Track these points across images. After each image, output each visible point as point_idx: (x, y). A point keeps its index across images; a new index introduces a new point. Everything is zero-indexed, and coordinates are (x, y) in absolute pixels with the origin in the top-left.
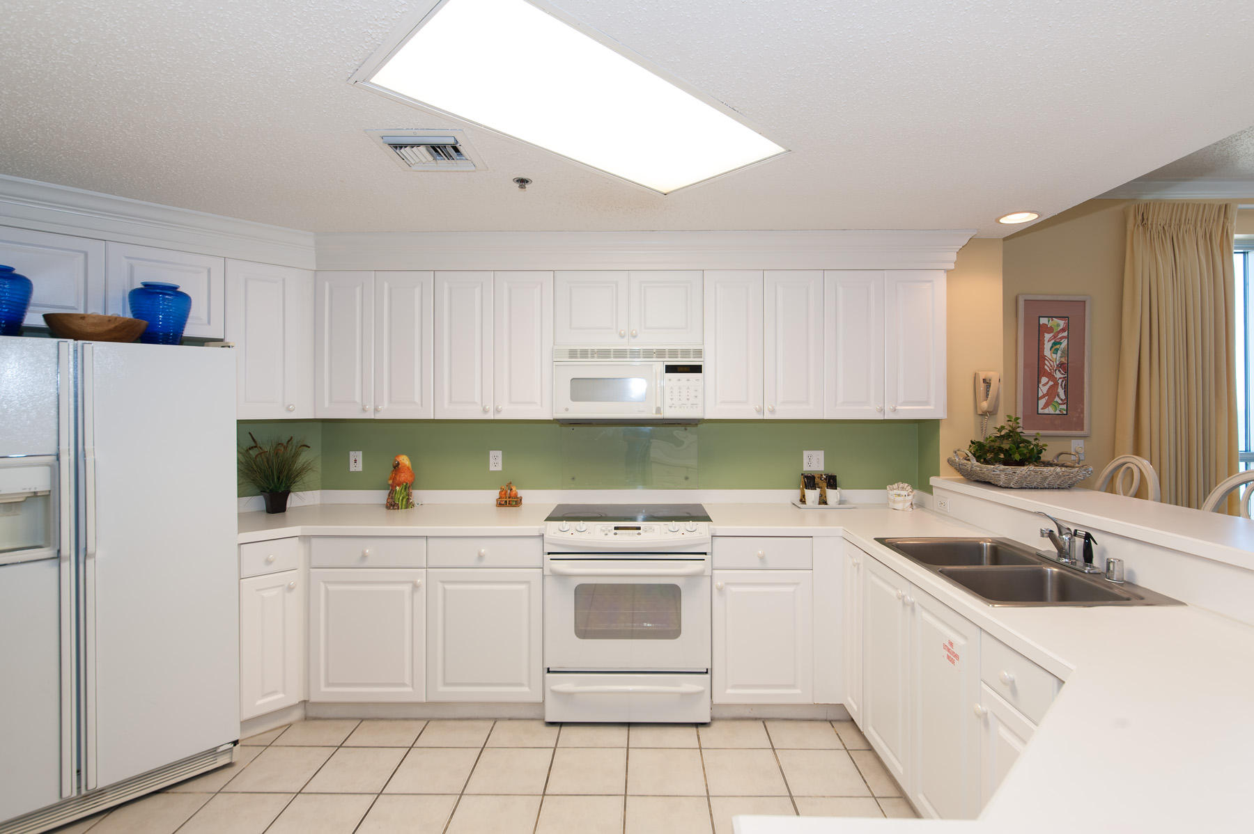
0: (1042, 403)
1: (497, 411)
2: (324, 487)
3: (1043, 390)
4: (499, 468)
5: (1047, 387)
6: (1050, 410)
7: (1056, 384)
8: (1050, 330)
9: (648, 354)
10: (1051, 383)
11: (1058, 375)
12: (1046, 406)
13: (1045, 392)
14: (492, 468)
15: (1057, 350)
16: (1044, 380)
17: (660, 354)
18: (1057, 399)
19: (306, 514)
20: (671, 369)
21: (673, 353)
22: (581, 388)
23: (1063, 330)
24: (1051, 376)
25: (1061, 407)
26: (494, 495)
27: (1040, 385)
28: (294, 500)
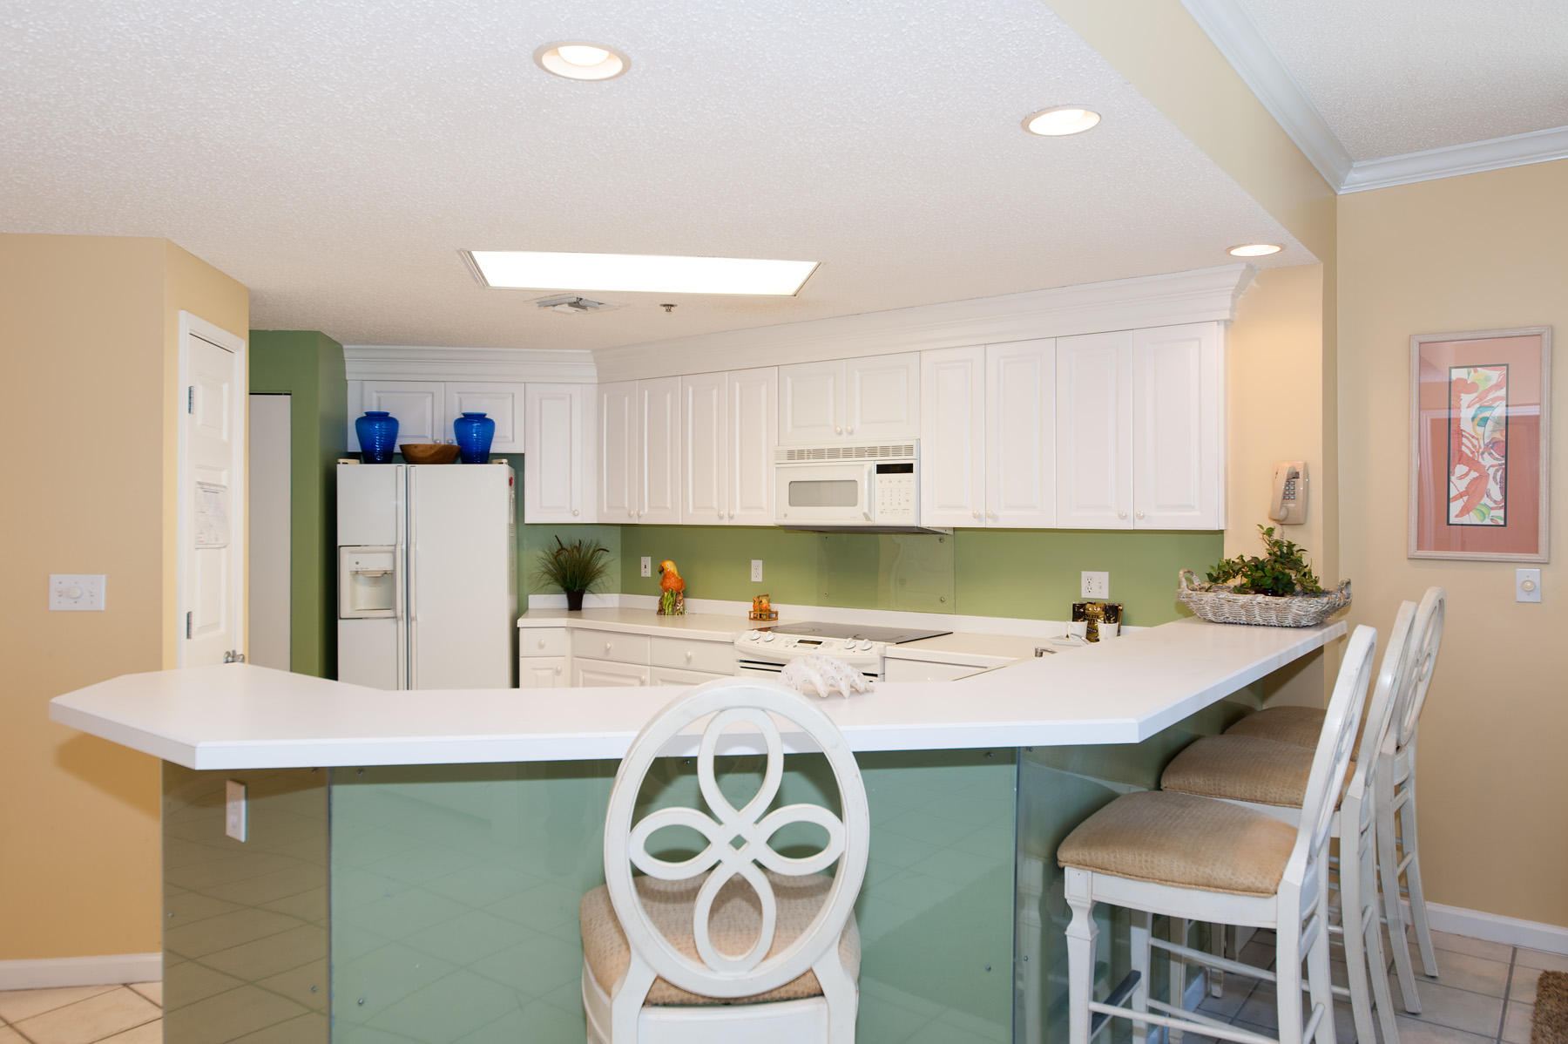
0: (1456, 507)
1: (731, 518)
2: (624, 591)
3: (1458, 485)
4: (760, 579)
5: (1467, 481)
6: (1472, 518)
7: (1483, 477)
8: (1472, 388)
9: (861, 452)
10: (1474, 474)
11: (1487, 461)
12: (1465, 510)
13: (1462, 489)
14: (754, 579)
15: (1485, 420)
16: (1460, 469)
17: (872, 452)
18: (1485, 500)
19: (602, 613)
20: (882, 469)
21: (885, 451)
22: (800, 492)
23: (1497, 387)
24: (1472, 463)
25: (1493, 513)
27: (1453, 478)
28: (589, 601)
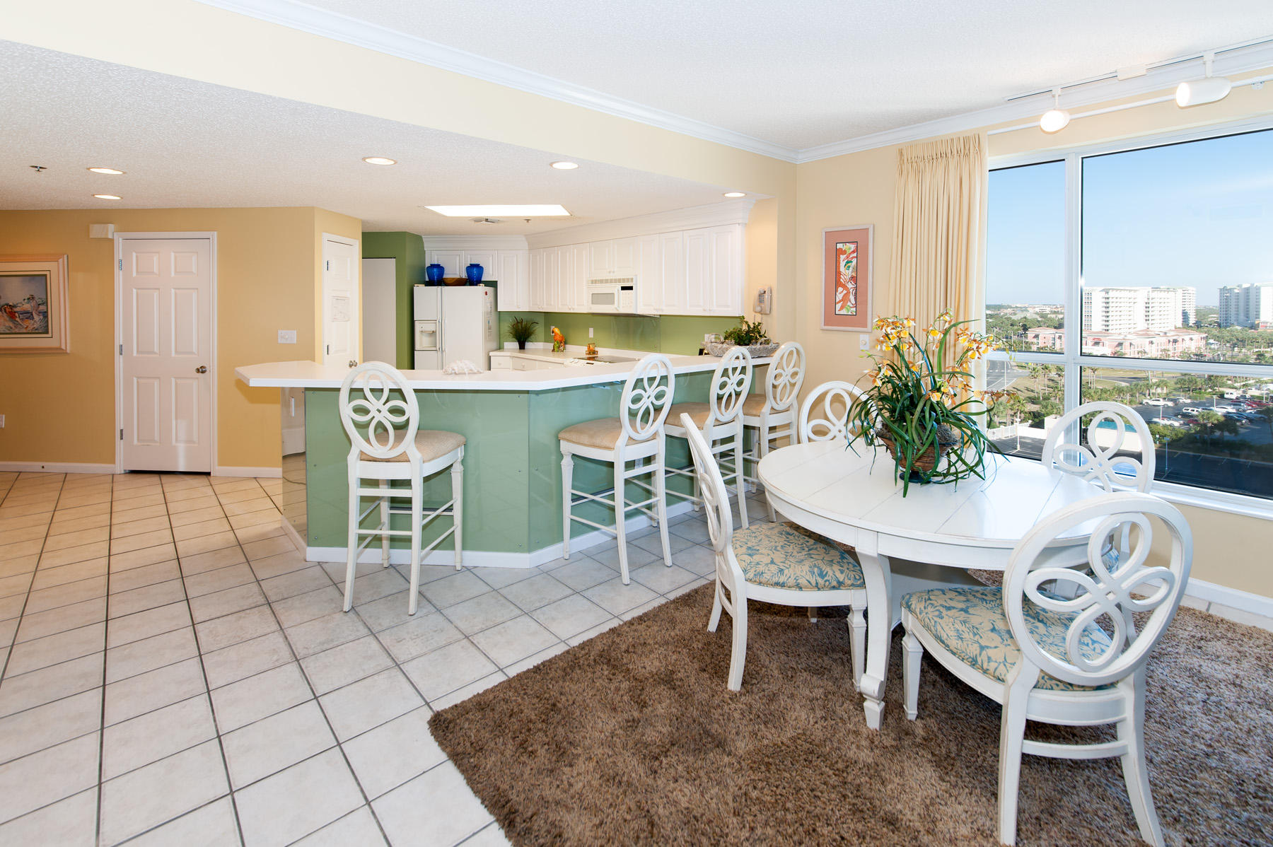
0: (838, 306)
1: (573, 309)
2: (545, 341)
3: (839, 297)
4: (592, 337)
5: (843, 294)
6: (844, 312)
7: (848, 292)
8: (844, 252)
9: (616, 281)
10: (845, 292)
11: (850, 286)
12: (842, 308)
13: (841, 298)
14: (590, 337)
15: (849, 267)
16: (840, 289)
17: (619, 281)
18: (849, 304)
19: (535, 351)
20: (623, 288)
21: (624, 280)
22: (596, 298)
23: (853, 252)
24: (844, 287)
25: (852, 309)
26: (585, 349)
27: (837, 294)
28: (528, 345)
